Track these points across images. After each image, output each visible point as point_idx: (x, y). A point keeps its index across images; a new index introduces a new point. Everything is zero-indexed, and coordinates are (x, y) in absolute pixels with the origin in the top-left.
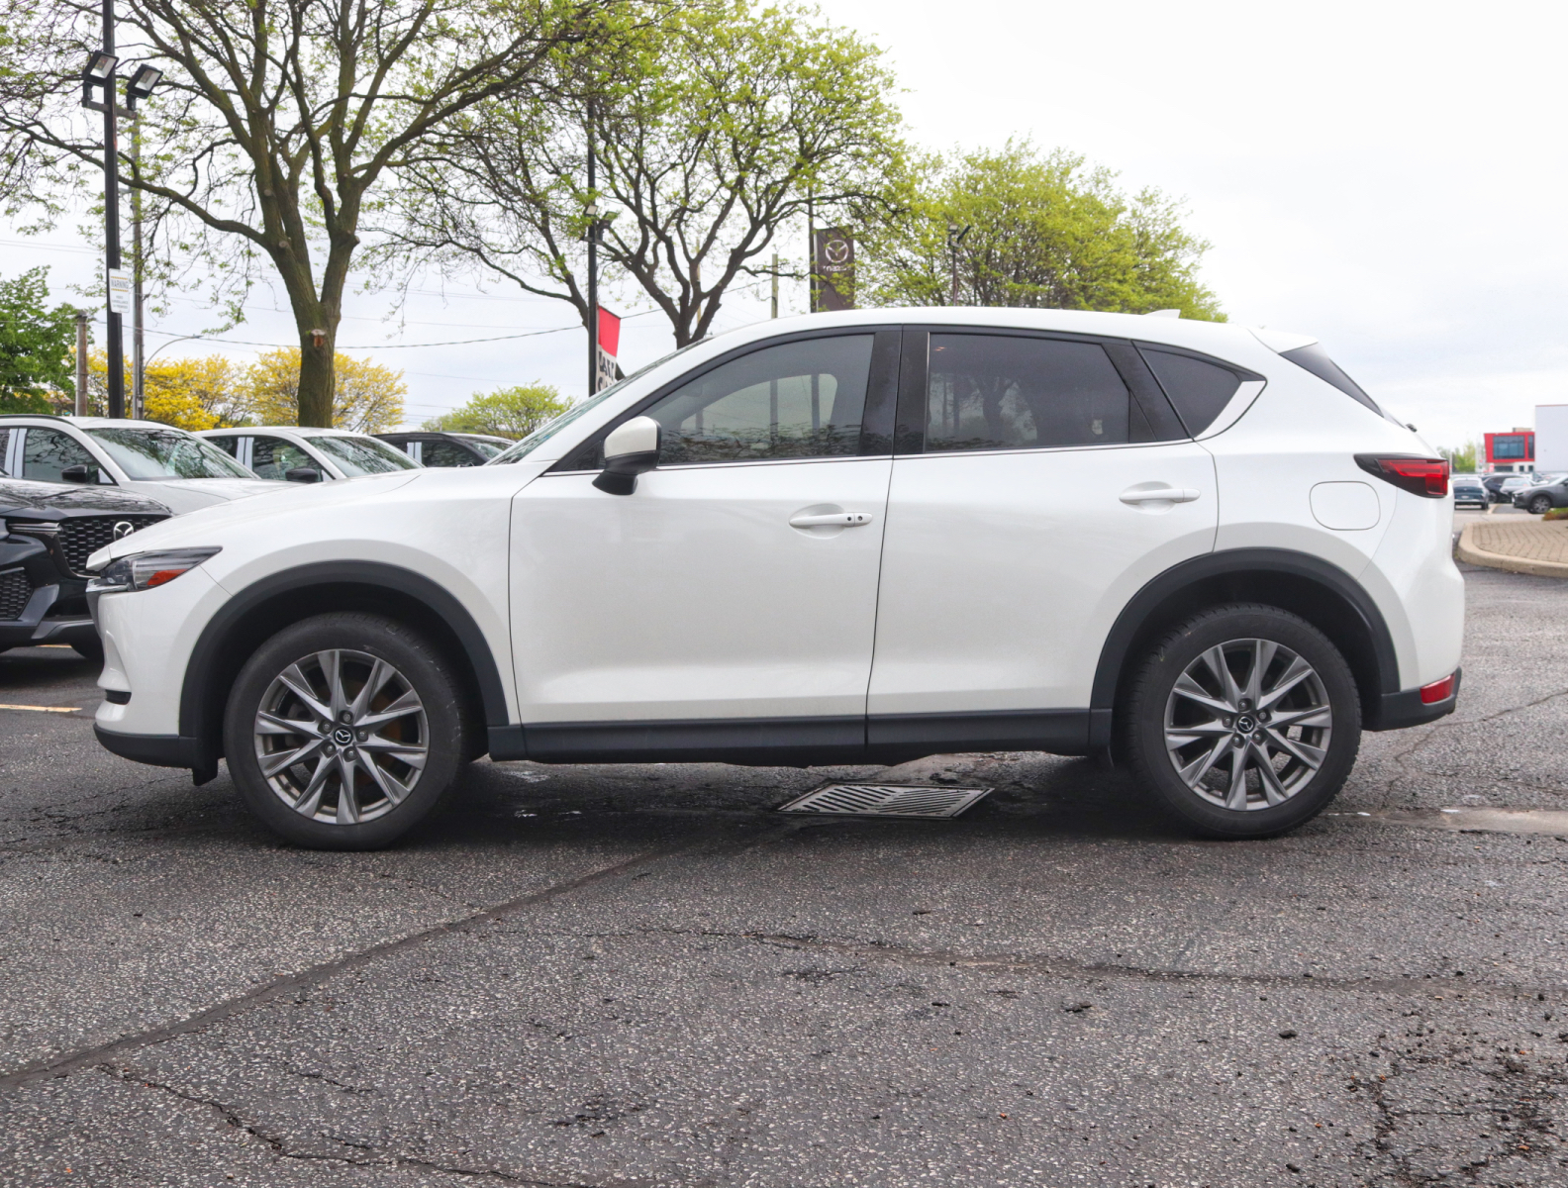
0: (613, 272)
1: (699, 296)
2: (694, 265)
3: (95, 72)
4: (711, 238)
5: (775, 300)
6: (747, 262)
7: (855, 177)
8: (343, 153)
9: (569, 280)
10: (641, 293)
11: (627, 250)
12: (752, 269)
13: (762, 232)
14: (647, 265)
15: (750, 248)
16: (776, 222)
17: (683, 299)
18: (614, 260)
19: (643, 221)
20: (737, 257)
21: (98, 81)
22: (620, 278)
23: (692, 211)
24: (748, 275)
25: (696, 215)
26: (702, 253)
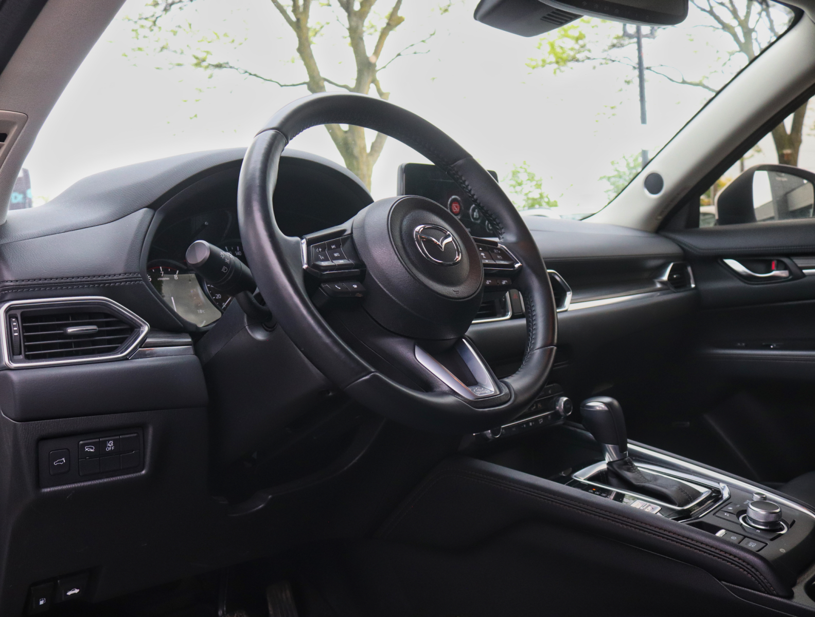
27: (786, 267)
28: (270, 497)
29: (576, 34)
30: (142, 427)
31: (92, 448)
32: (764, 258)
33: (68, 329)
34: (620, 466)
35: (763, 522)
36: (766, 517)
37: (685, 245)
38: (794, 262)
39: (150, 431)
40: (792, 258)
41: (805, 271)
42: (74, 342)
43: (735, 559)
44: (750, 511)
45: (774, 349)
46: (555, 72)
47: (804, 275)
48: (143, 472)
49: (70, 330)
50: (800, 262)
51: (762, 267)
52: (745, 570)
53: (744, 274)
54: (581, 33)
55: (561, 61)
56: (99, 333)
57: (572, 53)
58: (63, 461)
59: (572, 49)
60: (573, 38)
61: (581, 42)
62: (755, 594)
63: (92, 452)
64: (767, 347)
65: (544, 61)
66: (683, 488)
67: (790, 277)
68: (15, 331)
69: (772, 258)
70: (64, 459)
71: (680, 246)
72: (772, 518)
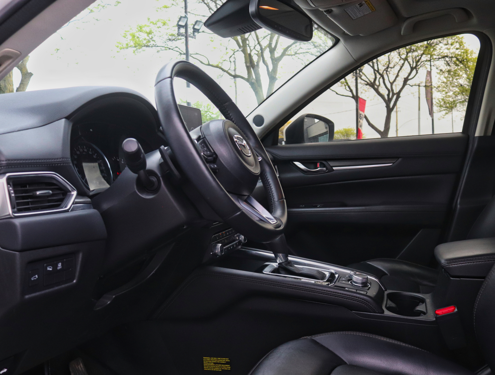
0: (366, 89)
1: (393, 94)
2: (392, 84)
3: (181, 23)
4: (397, 76)
5: (419, 98)
6: (409, 82)
7: (446, 52)
8: (272, 51)
9: (351, 91)
10: (375, 96)
11: (370, 81)
12: (411, 85)
13: (414, 71)
14: (377, 85)
15: (410, 78)
16: (419, 68)
17: (388, 95)
18: (366, 85)
19: (374, 70)
20: (406, 80)
21: (182, 26)
22: (368, 91)
23: (391, 68)
24: (411, 87)
25: (392, 69)
26: (395, 81)
27: (324, 166)
28: (114, 297)
29: (148, 31)
30: (74, 254)
31: (51, 268)
32: (313, 161)
33: (37, 192)
34: (286, 265)
35: (361, 283)
36: (362, 280)
37: (275, 154)
38: (328, 163)
39: (81, 255)
40: (328, 161)
41: (333, 168)
42: (30, 201)
43: (356, 299)
44: (353, 278)
45: (319, 207)
46: (134, 52)
47: (333, 170)
48: (75, 281)
49: (38, 193)
50: (331, 163)
51: (312, 166)
52: (363, 304)
53: (306, 170)
54: (151, 31)
55: (138, 46)
56: (52, 195)
57: (145, 42)
58: (36, 277)
59: (145, 39)
60: (146, 33)
61: (150, 36)
62: (368, 314)
63: (50, 270)
64: (316, 207)
65: (127, 44)
66: (319, 272)
67: (327, 171)
68: (12, 193)
69: (317, 161)
70: (37, 276)
71: (272, 155)
72: (364, 280)
